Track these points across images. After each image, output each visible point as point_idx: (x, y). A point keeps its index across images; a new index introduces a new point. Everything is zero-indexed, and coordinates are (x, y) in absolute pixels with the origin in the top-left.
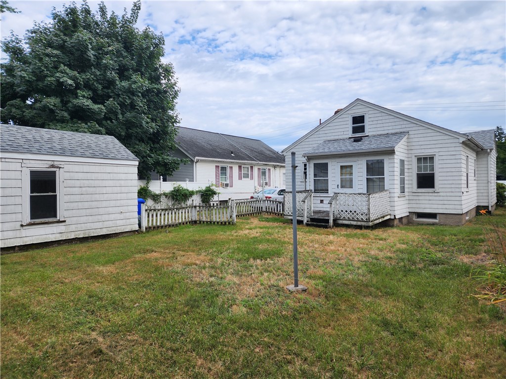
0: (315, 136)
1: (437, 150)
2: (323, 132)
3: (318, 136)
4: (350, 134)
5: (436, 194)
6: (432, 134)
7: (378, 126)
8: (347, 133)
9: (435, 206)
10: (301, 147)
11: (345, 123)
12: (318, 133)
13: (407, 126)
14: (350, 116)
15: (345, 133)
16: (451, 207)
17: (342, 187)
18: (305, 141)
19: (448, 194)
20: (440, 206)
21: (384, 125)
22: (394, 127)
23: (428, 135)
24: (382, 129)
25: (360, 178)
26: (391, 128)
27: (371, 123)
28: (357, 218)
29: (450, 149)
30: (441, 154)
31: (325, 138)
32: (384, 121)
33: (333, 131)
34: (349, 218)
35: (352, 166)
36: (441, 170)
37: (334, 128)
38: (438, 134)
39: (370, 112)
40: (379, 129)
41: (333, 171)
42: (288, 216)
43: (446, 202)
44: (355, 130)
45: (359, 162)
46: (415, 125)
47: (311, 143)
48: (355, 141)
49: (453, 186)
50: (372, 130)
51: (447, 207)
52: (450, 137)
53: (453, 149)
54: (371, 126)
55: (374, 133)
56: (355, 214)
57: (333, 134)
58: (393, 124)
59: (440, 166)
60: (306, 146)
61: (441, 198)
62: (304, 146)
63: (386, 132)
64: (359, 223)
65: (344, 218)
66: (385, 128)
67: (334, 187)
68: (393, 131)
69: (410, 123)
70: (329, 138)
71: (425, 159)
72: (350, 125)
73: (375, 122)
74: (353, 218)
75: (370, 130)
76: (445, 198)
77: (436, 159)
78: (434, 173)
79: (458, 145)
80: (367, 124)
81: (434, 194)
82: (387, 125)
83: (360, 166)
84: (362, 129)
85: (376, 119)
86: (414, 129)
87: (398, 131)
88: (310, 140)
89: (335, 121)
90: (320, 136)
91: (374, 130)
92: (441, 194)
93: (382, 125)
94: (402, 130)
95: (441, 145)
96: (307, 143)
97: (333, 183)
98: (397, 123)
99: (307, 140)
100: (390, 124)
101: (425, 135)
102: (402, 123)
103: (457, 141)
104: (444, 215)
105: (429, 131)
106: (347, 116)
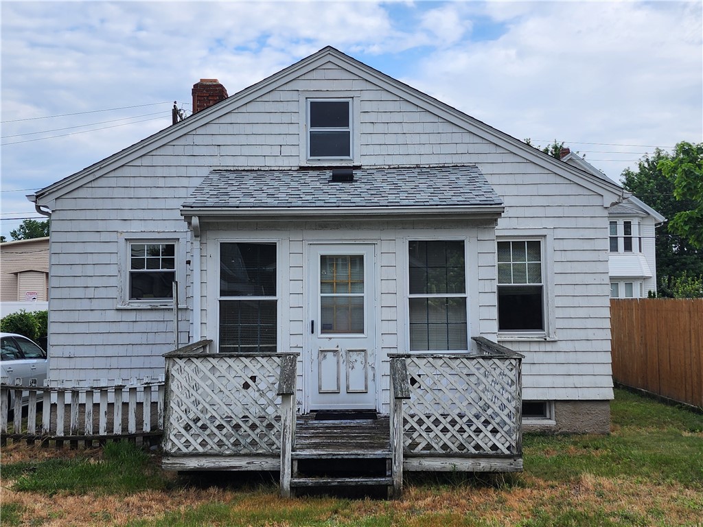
0: (179, 150)
1: (550, 223)
2: (208, 140)
3: (189, 151)
4: (302, 156)
5: (549, 347)
6: (537, 179)
7: (390, 139)
8: (294, 151)
9: (548, 381)
10: (122, 182)
11: (286, 118)
12: (189, 140)
13: (472, 149)
14: (302, 99)
15: (286, 151)
16: (586, 381)
17: (326, 328)
18: (138, 163)
19: (579, 346)
20: (559, 381)
21: (409, 139)
22: (437, 149)
23: (528, 179)
24: (403, 150)
25: (388, 300)
26: (427, 149)
27: (369, 128)
28: (477, 447)
29: (582, 223)
30: (560, 234)
31: (215, 162)
32: (406, 128)
33: (243, 140)
34: (445, 447)
35: (361, 258)
36: (559, 279)
37: (249, 129)
38: (552, 178)
39: (366, 96)
40: (391, 150)
41: (295, 274)
42: (185, 455)
43: (573, 369)
44: (319, 145)
45: (385, 246)
46: (492, 149)
47: (159, 172)
48: (336, 178)
49: (589, 323)
50: (370, 150)
51: (577, 381)
52: (581, 191)
53: (587, 222)
54: (369, 139)
55: (379, 162)
56: (469, 431)
57: (246, 151)
58: (434, 138)
59: (559, 268)
60: (143, 182)
61: (561, 358)
62: (132, 182)
63: (414, 161)
64: (484, 465)
65: (429, 447)
66: (411, 150)
67: (296, 327)
68: (434, 161)
69: (479, 140)
70: (230, 162)
71: (519, 246)
72: (302, 130)
73: (379, 128)
74: (461, 447)
75: (365, 150)
76: (572, 357)
77: (547, 249)
78: (541, 287)
79: (600, 212)
80: (358, 128)
81: (543, 347)
82: (416, 139)
83: (386, 259)
84: (341, 145)
85: (385, 118)
86: (491, 158)
87: (449, 160)
88: (157, 161)
89: (250, 108)
90: (197, 151)
91: (377, 150)
92: (561, 346)
93: (401, 139)
94: (458, 160)
95: (559, 211)
96: (144, 172)
97: (296, 314)
98: (444, 139)
99: (146, 161)
100: (424, 139)
101: (519, 179)
102: (457, 138)
103: (596, 201)
104: (569, 406)
105: (531, 168)
106: (295, 96)
